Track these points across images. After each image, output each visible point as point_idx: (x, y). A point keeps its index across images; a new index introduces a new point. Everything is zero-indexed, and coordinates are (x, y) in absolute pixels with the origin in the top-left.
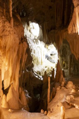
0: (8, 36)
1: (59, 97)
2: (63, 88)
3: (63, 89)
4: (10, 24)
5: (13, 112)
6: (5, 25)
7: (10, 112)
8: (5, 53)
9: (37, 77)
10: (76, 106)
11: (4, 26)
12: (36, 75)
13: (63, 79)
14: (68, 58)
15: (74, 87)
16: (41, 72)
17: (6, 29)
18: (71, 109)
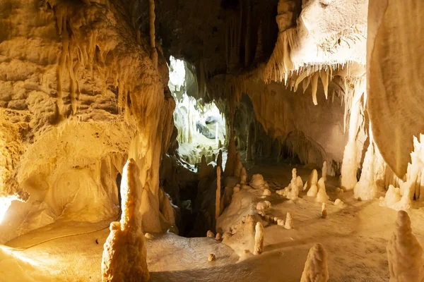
0: (151, 87)
1: (239, 205)
2: (245, 187)
3: (246, 190)
4: (152, 62)
5: (154, 239)
6: (145, 63)
7: (149, 239)
8: (144, 120)
9: (185, 166)
10: (278, 221)
11: (142, 66)
12: (184, 163)
13: (241, 170)
14: (247, 129)
15: (266, 185)
16: (190, 158)
17: (147, 72)
18: (269, 227)
